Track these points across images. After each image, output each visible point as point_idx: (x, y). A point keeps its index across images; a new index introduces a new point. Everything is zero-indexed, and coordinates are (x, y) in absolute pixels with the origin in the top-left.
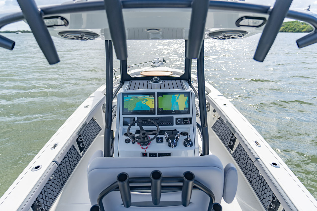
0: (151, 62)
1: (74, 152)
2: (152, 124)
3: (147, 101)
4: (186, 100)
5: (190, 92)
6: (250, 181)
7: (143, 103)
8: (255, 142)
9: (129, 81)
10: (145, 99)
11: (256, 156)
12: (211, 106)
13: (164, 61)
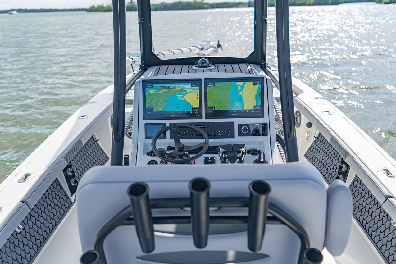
0: (197, 47)
1: (60, 194)
2: (195, 135)
3: (187, 93)
4: (256, 92)
5: (263, 78)
6: (376, 242)
7: (180, 98)
8: (384, 170)
9: (156, 67)
10: (183, 91)
11: (387, 193)
12: (303, 116)
13: (219, 46)
